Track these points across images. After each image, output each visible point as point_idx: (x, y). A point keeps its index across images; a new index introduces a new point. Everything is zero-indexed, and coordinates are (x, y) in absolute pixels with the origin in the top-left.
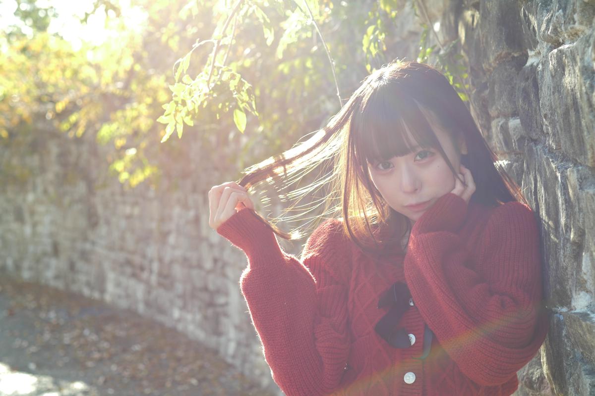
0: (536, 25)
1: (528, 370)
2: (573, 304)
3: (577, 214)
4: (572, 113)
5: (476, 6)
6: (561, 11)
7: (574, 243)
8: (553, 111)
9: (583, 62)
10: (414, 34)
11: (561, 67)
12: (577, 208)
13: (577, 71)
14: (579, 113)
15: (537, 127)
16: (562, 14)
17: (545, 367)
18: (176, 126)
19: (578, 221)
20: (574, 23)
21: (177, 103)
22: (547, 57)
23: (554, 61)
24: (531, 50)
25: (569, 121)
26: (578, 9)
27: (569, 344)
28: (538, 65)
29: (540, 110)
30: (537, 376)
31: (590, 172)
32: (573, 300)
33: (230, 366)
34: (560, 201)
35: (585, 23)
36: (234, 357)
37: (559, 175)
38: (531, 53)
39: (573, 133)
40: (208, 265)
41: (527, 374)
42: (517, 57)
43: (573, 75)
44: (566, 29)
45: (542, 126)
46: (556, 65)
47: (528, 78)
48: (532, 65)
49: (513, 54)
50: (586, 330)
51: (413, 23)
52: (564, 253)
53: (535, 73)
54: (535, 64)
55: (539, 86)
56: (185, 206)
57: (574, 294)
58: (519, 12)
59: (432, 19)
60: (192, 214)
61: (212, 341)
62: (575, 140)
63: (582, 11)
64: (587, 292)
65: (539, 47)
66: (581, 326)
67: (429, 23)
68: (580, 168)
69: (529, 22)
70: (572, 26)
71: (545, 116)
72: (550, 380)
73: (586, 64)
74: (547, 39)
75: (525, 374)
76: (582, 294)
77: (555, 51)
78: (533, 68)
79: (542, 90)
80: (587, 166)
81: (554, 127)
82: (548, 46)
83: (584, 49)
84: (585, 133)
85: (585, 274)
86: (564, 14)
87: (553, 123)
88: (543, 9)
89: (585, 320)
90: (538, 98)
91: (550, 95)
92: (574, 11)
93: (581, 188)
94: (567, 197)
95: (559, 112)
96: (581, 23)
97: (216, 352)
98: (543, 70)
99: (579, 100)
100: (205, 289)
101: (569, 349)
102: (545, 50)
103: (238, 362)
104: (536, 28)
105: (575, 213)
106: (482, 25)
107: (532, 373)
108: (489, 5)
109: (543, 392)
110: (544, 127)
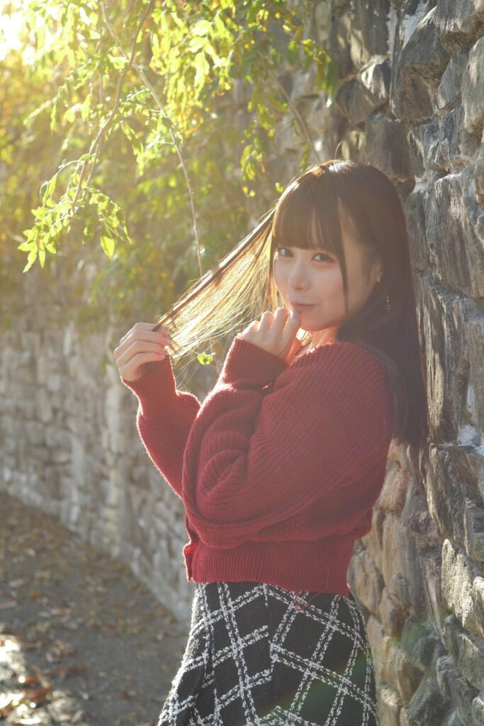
0: (422, 151)
1: (414, 513)
2: (459, 438)
3: (463, 346)
4: (458, 244)
5: (361, 127)
6: (446, 140)
7: (460, 376)
8: (438, 240)
9: (468, 193)
10: (292, 152)
11: (447, 196)
12: (462, 340)
13: (462, 201)
14: (464, 244)
15: (424, 258)
16: (447, 143)
17: (431, 507)
18: (38, 253)
19: (463, 353)
20: (459, 153)
21: (39, 228)
22: (433, 185)
23: (440, 191)
24: (419, 176)
25: (454, 252)
26: (463, 140)
27: (455, 480)
28: (425, 192)
29: (426, 239)
30: (424, 518)
31: (475, 304)
32: (458, 435)
33: (74, 535)
34: (446, 333)
35: (469, 153)
36: (77, 524)
37: (444, 306)
38: (418, 180)
39: (459, 264)
40: (46, 416)
41: (413, 517)
42: (404, 183)
43: (458, 206)
44: (451, 159)
45: (429, 257)
46: (441, 195)
47: (415, 206)
48: (419, 193)
49: (399, 179)
50: (469, 461)
51: (291, 140)
52: (449, 386)
53: (421, 201)
54: (422, 192)
55: (426, 214)
56: (19, 347)
57: (459, 428)
58: (406, 135)
59: (313, 137)
60: (26, 356)
61: (52, 506)
62: (460, 271)
63: (467, 141)
64: (472, 425)
65: (425, 174)
66: (465, 459)
67: (308, 140)
68: (465, 299)
69: (415, 147)
70: (457, 156)
71: (432, 246)
72: (436, 520)
73: (470, 195)
74: (434, 168)
75: (410, 517)
76: (467, 427)
77: (441, 180)
78: (420, 195)
79: (428, 219)
80: (472, 298)
81: (440, 258)
82: (435, 175)
83: (468, 180)
84: (470, 264)
85: (470, 407)
86: (450, 143)
87: (439, 253)
88: (430, 136)
89: (469, 452)
90: (424, 229)
91: (436, 225)
92: (459, 141)
93: (466, 320)
94: (452, 329)
95: (445, 242)
96: (466, 154)
97: (56, 519)
98: (429, 199)
99: (464, 231)
100: (43, 445)
101: (454, 485)
102: (432, 178)
103: (82, 530)
104: (423, 155)
105: (460, 346)
106: (367, 148)
107: (419, 516)
108: (374, 127)
109: (429, 535)
110: (431, 258)
